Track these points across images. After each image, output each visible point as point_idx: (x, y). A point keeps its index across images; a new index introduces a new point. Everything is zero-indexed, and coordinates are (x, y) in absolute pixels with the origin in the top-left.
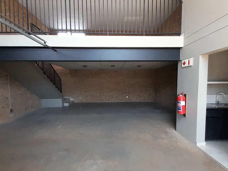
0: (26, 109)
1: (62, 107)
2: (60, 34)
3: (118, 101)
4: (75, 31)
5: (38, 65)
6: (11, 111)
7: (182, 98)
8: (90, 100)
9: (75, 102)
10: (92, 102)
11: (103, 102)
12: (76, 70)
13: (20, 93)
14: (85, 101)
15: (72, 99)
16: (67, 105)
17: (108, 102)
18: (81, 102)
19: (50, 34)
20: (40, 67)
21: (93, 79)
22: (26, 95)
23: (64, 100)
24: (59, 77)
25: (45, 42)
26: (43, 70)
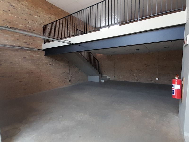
0: (78, 81)
2: (102, 30)
3: (147, 82)
5: (82, 54)
6: (70, 81)
7: (176, 81)
8: (121, 79)
9: (110, 79)
10: (123, 81)
11: (132, 81)
12: (112, 55)
13: (75, 71)
14: (117, 79)
15: (108, 77)
16: (103, 81)
17: (137, 82)
19: (96, 31)
21: (125, 62)
22: (78, 72)
23: (101, 77)
24: (98, 61)
25: (70, 42)
26: (85, 57)
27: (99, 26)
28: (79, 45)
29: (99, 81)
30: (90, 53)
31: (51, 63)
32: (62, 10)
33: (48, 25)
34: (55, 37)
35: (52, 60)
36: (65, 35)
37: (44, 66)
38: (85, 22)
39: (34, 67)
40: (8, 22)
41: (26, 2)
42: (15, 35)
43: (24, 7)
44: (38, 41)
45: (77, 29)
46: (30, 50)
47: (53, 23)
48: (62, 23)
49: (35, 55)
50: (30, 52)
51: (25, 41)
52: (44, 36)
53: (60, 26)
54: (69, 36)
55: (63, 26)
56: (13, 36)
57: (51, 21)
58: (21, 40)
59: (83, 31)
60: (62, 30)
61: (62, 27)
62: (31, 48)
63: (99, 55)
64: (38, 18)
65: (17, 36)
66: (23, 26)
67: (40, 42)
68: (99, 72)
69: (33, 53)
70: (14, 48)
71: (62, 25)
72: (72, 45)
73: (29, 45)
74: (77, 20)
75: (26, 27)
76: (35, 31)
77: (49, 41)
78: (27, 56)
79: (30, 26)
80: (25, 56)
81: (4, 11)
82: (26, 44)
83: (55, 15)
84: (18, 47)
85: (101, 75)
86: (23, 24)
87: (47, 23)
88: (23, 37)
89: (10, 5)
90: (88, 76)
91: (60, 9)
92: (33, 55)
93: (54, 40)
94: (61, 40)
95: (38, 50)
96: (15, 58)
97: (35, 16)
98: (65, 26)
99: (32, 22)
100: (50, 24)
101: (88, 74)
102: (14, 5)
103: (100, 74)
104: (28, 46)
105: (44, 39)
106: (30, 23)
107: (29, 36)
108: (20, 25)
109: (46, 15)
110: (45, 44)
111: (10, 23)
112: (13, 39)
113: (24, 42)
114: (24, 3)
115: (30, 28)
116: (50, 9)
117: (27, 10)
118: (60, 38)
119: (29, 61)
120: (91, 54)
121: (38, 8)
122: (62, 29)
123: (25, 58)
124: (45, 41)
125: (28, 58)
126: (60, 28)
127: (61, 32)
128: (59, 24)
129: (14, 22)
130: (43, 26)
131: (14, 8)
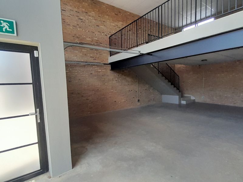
0: (149, 101)
1: (178, 103)
2: (185, 29)
4: (201, 20)
5: (154, 66)
8: (216, 101)
9: (196, 101)
11: (236, 105)
13: (145, 88)
14: (208, 101)
15: (193, 98)
16: (184, 102)
18: (204, 102)
19: (175, 33)
20: (156, 68)
22: (150, 90)
23: (182, 97)
24: (177, 75)
25: (139, 52)
26: (158, 70)
27: (181, 25)
28: (151, 55)
29: (177, 103)
30: (166, 64)
31: (116, 79)
32: (130, 13)
33: (114, 34)
34: (123, 48)
35: (119, 75)
36: (134, 44)
37: (110, 82)
38: (160, 22)
39: (100, 84)
40: (77, 37)
41: (93, 13)
42: (83, 50)
43: (91, 18)
44: (104, 54)
45: (148, 34)
46: (97, 65)
47: (120, 31)
48: (131, 29)
49: (101, 70)
50: (96, 67)
51: (91, 55)
52: (110, 48)
53: (128, 33)
54: (138, 44)
55: (132, 33)
56: (82, 51)
57: (118, 30)
58: (88, 55)
59: (157, 35)
60: (130, 38)
61: (130, 34)
62: (98, 63)
63: (179, 66)
64: (105, 28)
65: (85, 51)
66: (90, 40)
67: (106, 55)
68: (179, 89)
69: (99, 68)
70: (82, 64)
71: (130, 32)
72: (142, 55)
73: (96, 59)
74: (150, 21)
75: (93, 40)
76: (101, 43)
77: (116, 53)
78: (94, 72)
79: (96, 39)
80: (92, 72)
81: (73, 26)
82: (93, 59)
83: (123, 21)
84: (86, 62)
85: (182, 94)
86: (90, 38)
87: (114, 32)
88: (90, 52)
89: (79, 19)
90: (163, 95)
91: (128, 12)
92: (99, 70)
93: (121, 51)
94: (129, 51)
95: (104, 64)
96: (83, 74)
97: (102, 27)
98: (134, 32)
99: (99, 33)
100: (117, 32)
101: (162, 93)
102: (82, 18)
103: (180, 93)
104: (94, 61)
105: (110, 51)
106: (96, 35)
107: (96, 50)
108: (87, 39)
109: (113, 23)
110: (111, 57)
111: (79, 38)
112: (81, 54)
113: (91, 57)
114: (91, 14)
115: (97, 41)
116: (117, 15)
117: (94, 21)
118: (127, 48)
119: (95, 77)
120: (168, 65)
121: (105, 16)
122: (130, 36)
123: (92, 74)
124: (112, 54)
125: (94, 74)
126: (128, 36)
127: (129, 40)
128: (127, 31)
129: (82, 36)
130: (110, 37)
131: (82, 22)
